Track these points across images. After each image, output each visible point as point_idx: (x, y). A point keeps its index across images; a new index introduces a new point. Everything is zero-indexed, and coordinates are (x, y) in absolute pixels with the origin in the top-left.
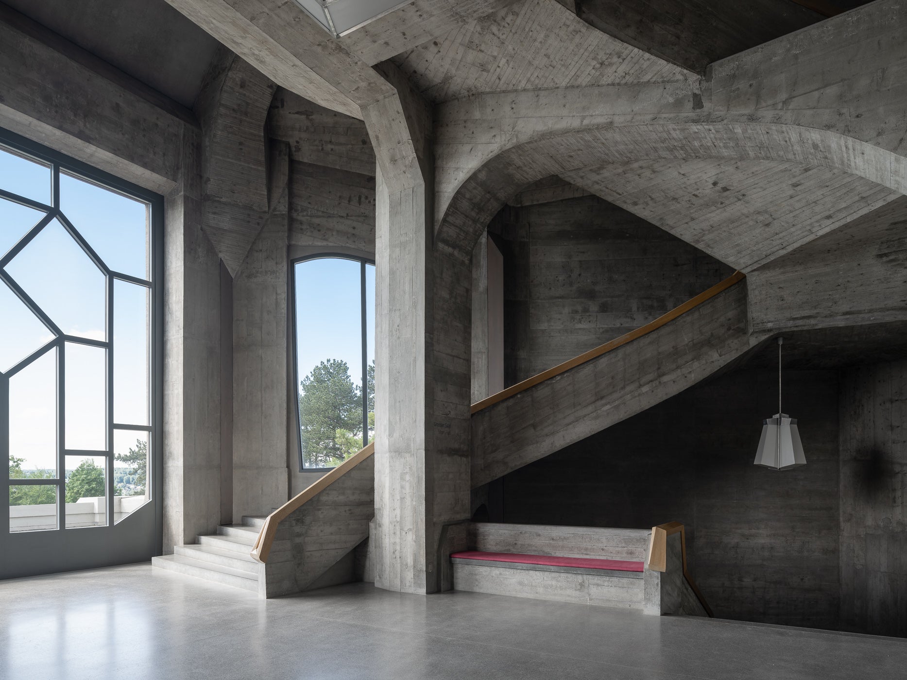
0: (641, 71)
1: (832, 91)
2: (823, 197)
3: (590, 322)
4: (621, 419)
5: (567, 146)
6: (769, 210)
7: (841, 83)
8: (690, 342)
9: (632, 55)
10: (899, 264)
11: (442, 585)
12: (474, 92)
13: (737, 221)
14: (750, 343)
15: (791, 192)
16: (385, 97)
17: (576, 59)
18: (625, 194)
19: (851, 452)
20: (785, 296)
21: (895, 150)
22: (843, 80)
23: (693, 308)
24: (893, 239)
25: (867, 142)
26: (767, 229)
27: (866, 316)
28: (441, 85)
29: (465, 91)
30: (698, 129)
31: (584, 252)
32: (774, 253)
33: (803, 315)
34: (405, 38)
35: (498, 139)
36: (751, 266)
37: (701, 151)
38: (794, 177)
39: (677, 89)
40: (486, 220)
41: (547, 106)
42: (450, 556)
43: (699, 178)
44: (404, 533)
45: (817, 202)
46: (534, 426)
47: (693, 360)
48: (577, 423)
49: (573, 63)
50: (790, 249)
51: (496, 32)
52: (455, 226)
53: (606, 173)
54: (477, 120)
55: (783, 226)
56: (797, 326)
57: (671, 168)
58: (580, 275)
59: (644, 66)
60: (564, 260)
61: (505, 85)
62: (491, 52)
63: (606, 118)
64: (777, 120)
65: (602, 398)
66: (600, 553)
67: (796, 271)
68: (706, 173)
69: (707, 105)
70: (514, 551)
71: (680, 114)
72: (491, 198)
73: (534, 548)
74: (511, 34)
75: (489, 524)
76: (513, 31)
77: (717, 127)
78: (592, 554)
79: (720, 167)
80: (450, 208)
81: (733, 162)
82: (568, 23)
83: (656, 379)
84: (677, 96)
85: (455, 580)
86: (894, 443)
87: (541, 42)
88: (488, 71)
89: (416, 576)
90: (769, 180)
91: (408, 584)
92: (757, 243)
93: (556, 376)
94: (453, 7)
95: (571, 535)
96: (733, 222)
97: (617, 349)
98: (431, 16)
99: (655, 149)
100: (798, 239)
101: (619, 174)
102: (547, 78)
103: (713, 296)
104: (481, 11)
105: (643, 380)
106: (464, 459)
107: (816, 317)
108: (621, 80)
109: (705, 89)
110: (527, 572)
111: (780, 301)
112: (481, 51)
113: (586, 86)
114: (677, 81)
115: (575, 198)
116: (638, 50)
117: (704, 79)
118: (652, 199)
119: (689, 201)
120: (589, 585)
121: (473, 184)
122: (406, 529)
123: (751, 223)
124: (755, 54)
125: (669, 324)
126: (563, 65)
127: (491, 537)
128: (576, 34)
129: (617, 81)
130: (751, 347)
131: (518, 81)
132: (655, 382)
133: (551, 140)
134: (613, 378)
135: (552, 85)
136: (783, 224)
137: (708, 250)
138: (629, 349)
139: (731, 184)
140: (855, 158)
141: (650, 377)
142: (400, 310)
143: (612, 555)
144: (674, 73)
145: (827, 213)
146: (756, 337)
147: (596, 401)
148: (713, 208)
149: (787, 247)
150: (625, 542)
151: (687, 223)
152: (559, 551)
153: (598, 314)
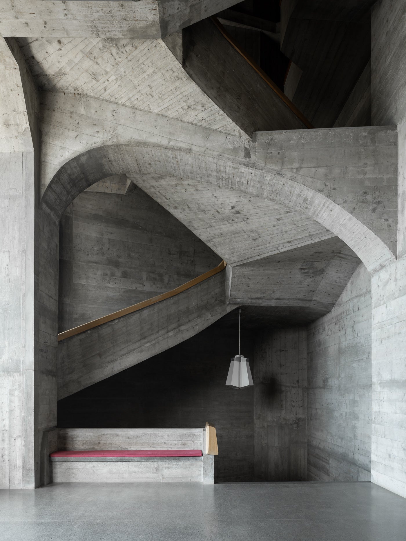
0: (213, 121)
1: (322, 171)
2: (291, 230)
3: (115, 283)
4: (157, 353)
5: (152, 156)
6: (259, 231)
7: (326, 168)
8: (196, 305)
9: (212, 108)
10: (308, 275)
11: (45, 479)
12: (80, 92)
13: (238, 233)
14: (227, 310)
15: (275, 223)
16: (6, 68)
17: (172, 97)
18: (171, 200)
19: (260, 379)
20: (250, 284)
21: (351, 213)
22: (327, 166)
23: (198, 284)
24: (309, 261)
25: (338, 205)
26: (254, 242)
27: (286, 302)
28: (53, 76)
29: (72, 89)
30: (244, 170)
31: (111, 233)
32: (253, 257)
33: (257, 297)
34: (45, 27)
35: (100, 135)
36: (237, 263)
37: (237, 185)
38: (280, 214)
39: (235, 141)
40: (75, 194)
41: (142, 122)
42: (50, 456)
43: (224, 201)
44: (13, 440)
45: (287, 232)
46: (100, 355)
47: (197, 317)
48: (129, 354)
49: (169, 99)
50: (263, 256)
51: (115, 54)
52: (55, 192)
53: (163, 182)
54: (82, 115)
55: (263, 242)
56: (252, 303)
57: (209, 191)
58: (109, 249)
59: (217, 119)
60: (97, 236)
61: (109, 96)
62: (105, 67)
63: (187, 145)
64: (293, 179)
65: (145, 338)
66: (163, 446)
67: (259, 270)
68: (230, 199)
69: (253, 157)
70: (97, 448)
71: (236, 158)
72: (83, 178)
73: (114, 445)
74: (126, 60)
75: (77, 429)
76: (129, 58)
77: (257, 172)
78: (157, 446)
79: (240, 198)
80: (55, 178)
81: (249, 196)
82: (175, 69)
83: (177, 328)
84: (235, 146)
85: (54, 475)
86: (282, 374)
87: (149, 75)
88: (98, 81)
89: (25, 474)
90: (266, 213)
91: (16, 482)
92: (245, 249)
93: (115, 319)
94: (95, 20)
95: (142, 434)
96: (235, 234)
97: (154, 304)
98: (75, 19)
99: (209, 176)
100: (269, 251)
101: (172, 185)
102: (144, 102)
103: (208, 278)
104: (114, 33)
105: (170, 328)
106: (54, 378)
107: (263, 299)
108: (198, 123)
109: (252, 147)
110: (116, 463)
111: (247, 286)
112: (97, 63)
113: (172, 118)
114: (235, 136)
115: (106, 193)
116: (217, 106)
117: (251, 140)
118: (189, 207)
119: (213, 214)
120: (162, 469)
121: (75, 164)
122: (15, 436)
123: (246, 236)
124: (281, 135)
125: (184, 292)
126: (160, 98)
127: (78, 439)
128: (179, 79)
129: (195, 122)
130: (227, 313)
131: (120, 97)
132: (176, 329)
133: (143, 148)
134: (151, 324)
135: (146, 108)
136: (264, 241)
137: (214, 248)
138: (161, 306)
139: (242, 210)
140: (324, 212)
141: (173, 326)
142: (9, 252)
143: (171, 446)
144: (234, 130)
145: (290, 240)
146: (230, 307)
147: (141, 340)
148: (226, 222)
149: (261, 255)
150: (180, 437)
151: (206, 228)
152: (133, 446)
153: (121, 278)
